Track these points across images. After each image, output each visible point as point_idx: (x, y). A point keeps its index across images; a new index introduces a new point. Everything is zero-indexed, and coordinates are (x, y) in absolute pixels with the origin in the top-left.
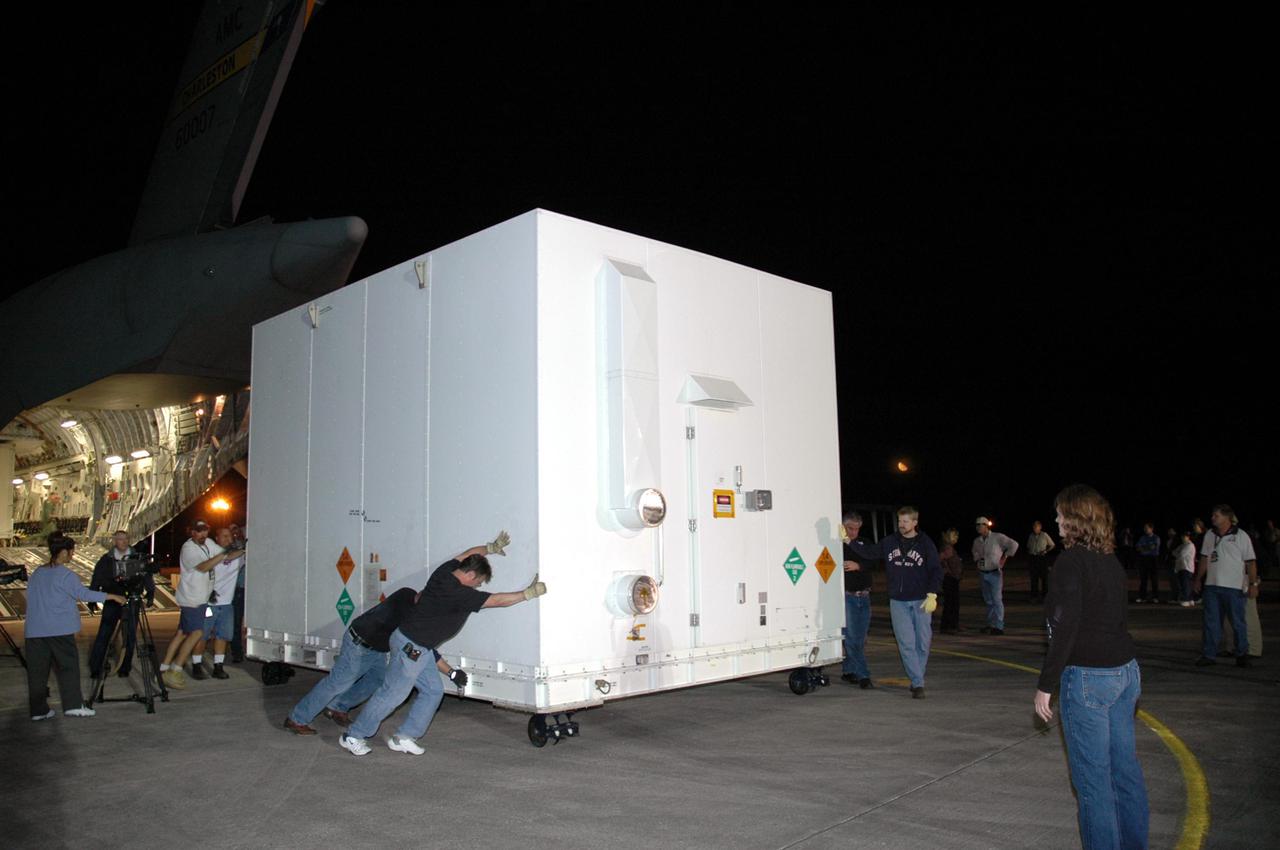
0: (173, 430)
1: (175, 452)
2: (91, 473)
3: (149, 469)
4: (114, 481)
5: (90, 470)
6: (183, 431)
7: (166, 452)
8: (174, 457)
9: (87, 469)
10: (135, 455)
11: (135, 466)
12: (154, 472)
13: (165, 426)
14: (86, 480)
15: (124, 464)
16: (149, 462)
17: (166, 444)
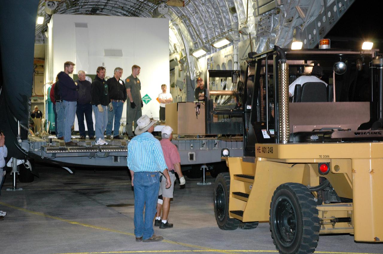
0: (251, 11)
1: (255, 35)
2: (183, 69)
3: (230, 58)
4: (201, 73)
5: (182, 66)
6: (261, 10)
7: (246, 37)
8: (254, 41)
9: (180, 65)
10: (217, 45)
11: (218, 57)
12: (235, 60)
13: (243, 12)
14: (179, 76)
15: (208, 57)
16: (229, 50)
17: (246, 28)
